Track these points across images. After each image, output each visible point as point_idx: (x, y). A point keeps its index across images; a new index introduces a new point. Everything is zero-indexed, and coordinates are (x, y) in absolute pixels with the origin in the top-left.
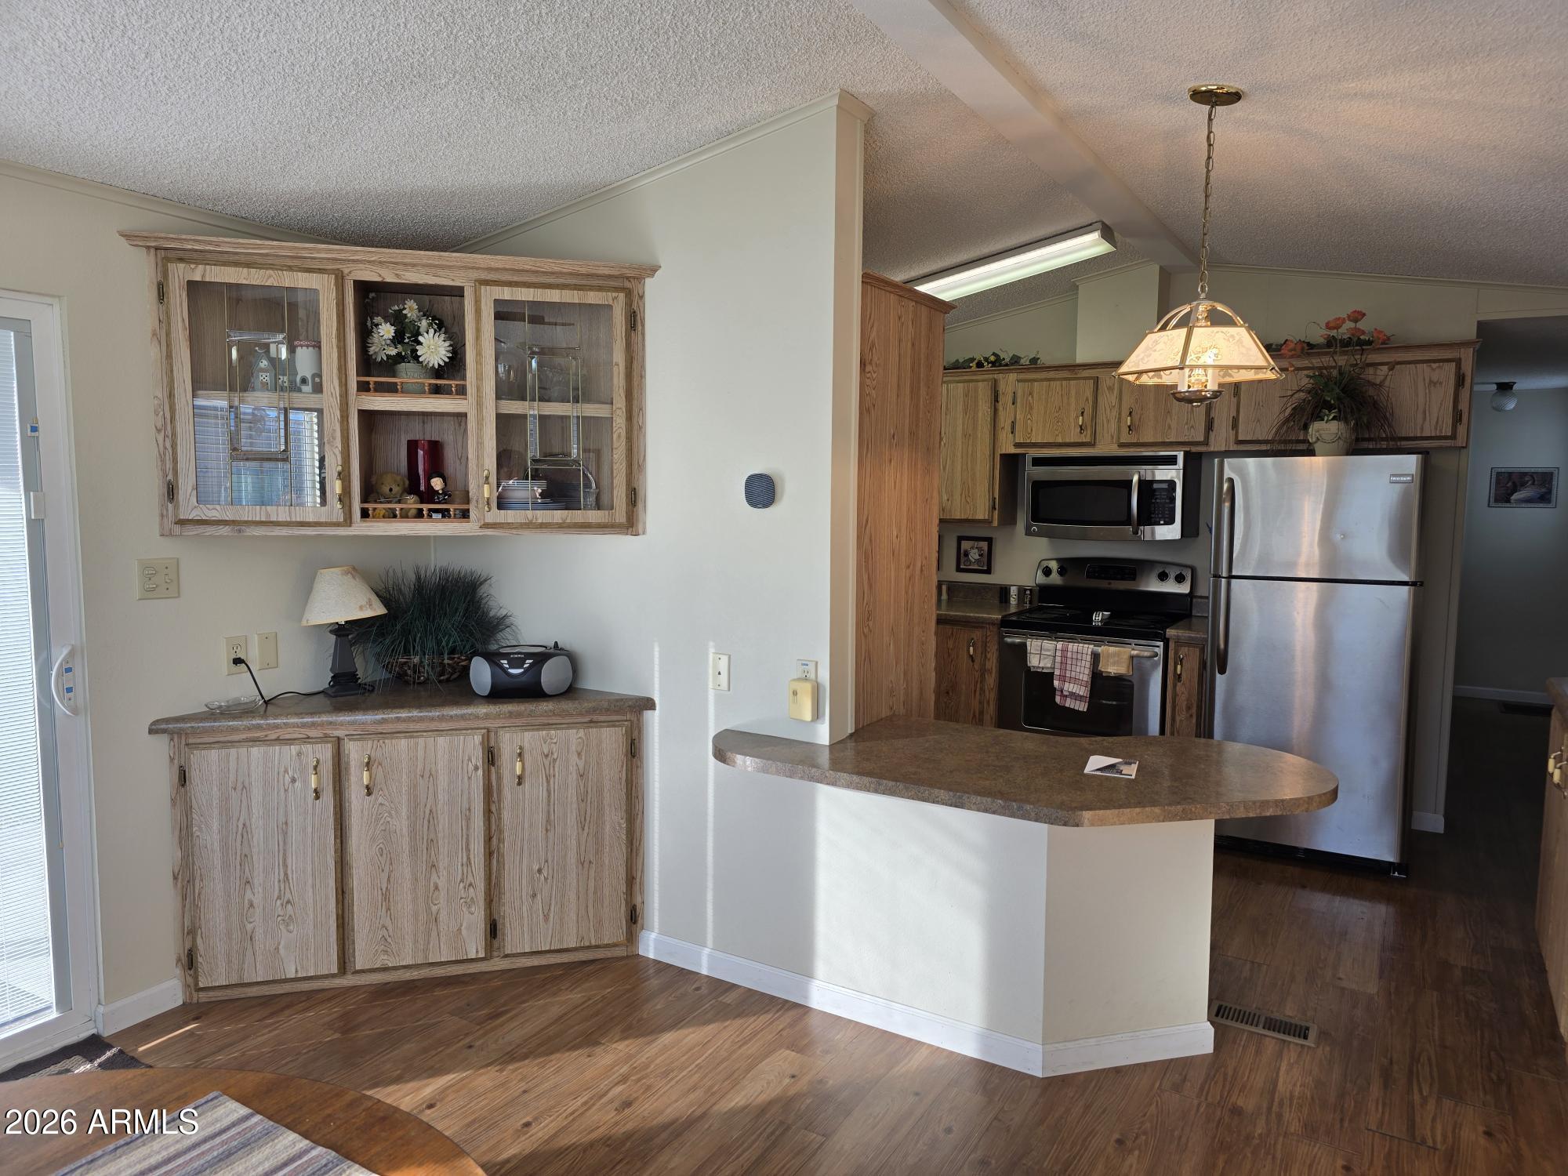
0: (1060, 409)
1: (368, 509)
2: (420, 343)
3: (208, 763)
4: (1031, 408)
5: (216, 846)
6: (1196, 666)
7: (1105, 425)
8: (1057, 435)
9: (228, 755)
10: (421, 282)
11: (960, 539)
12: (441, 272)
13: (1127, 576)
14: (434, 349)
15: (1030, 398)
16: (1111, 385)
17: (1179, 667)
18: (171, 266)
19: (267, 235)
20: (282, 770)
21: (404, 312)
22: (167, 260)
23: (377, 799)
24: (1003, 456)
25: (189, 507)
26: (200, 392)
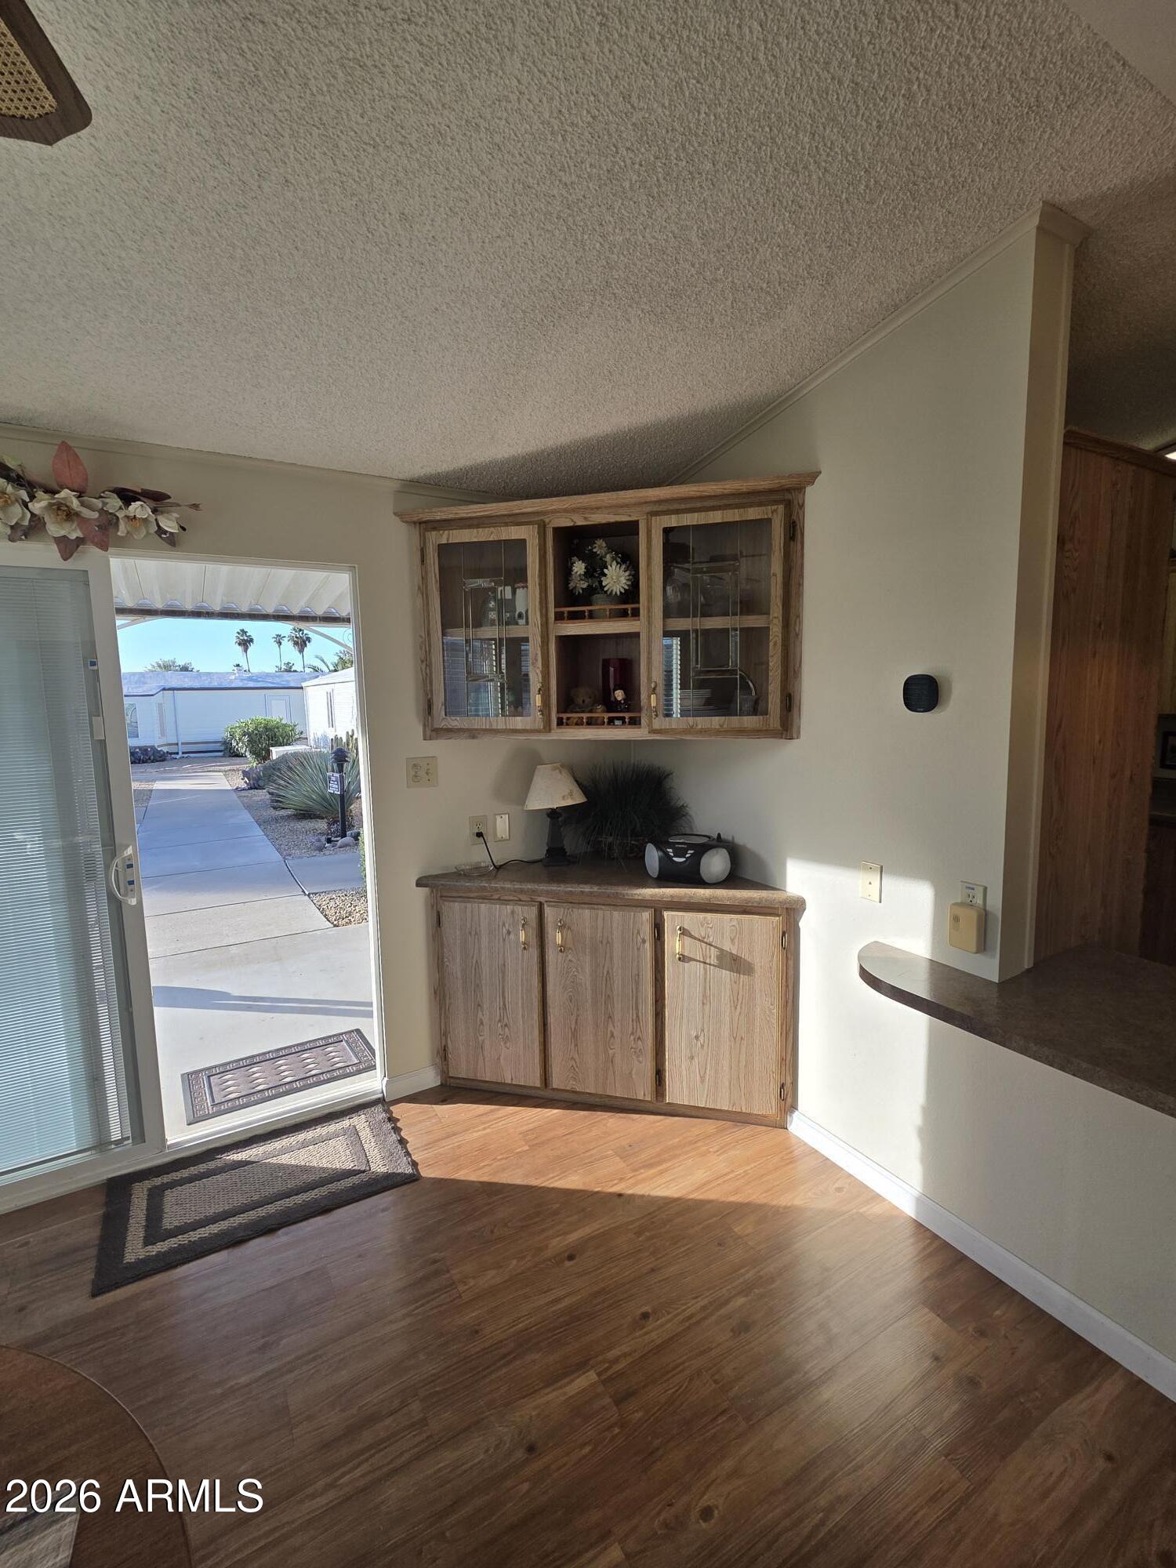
1: (562, 718)
2: (605, 575)
3: (454, 911)
5: (459, 976)
9: (466, 908)
10: (604, 521)
12: (621, 511)
14: (615, 578)
18: (428, 534)
19: (475, 500)
20: (501, 924)
21: (595, 550)
22: (426, 530)
23: (567, 956)
25: (441, 720)
26: (449, 630)
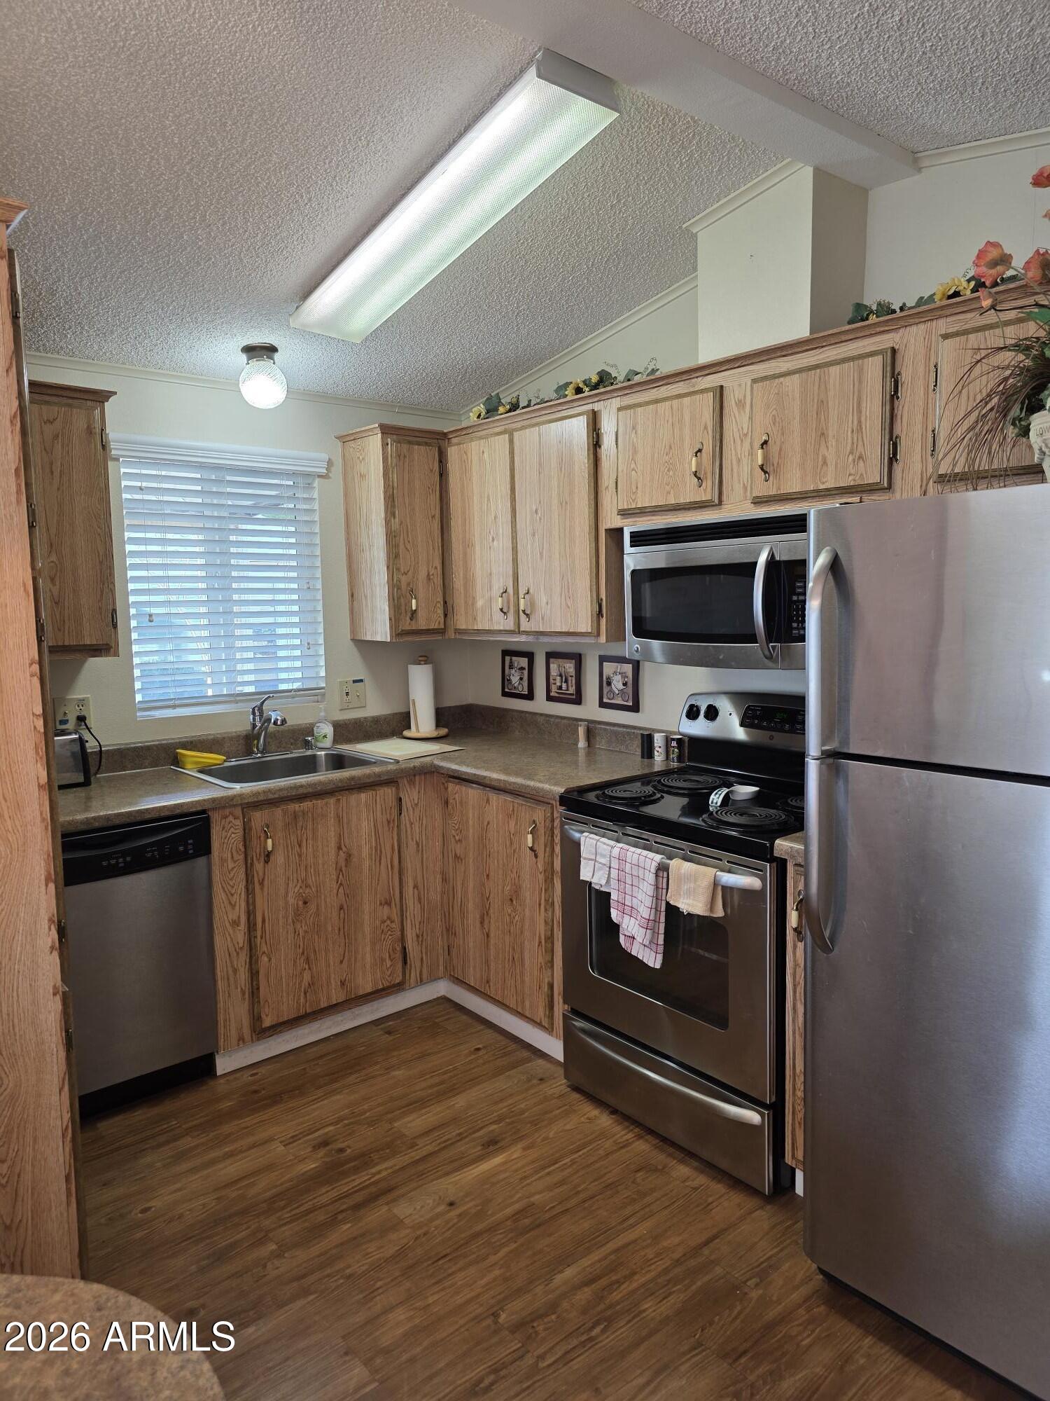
0: (671, 448)
4: (635, 452)
7: (735, 468)
8: (669, 493)
11: (603, 659)
13: (797, 727)
15: (633, 435)
16: (741, 397)
24: (608, 531)
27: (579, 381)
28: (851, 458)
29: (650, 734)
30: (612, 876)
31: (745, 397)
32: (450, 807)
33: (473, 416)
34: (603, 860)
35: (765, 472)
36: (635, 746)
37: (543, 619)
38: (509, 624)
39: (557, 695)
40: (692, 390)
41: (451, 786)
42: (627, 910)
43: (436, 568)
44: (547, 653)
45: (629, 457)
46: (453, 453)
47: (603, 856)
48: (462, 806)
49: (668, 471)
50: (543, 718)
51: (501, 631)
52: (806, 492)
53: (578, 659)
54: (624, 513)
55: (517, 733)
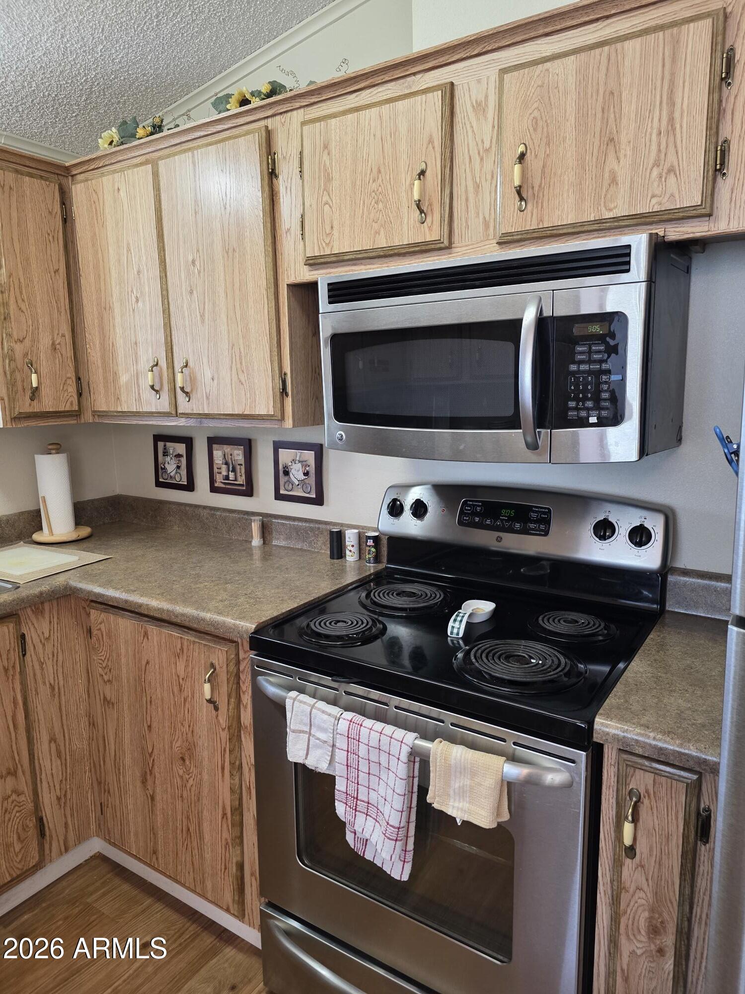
0: (379, 172)
4: (329, 179)
6: (676, 826)
7: (471, 196)
8: (377, 233)
11: (278, 446)
13: (532, 526)
15: (325, 157)
16: (481, 97)
17: (628, 828)
24: (293, 287)
27: (246, 88)
28: (655, 172)
29: (340, 531)
30: (337, 759)
31: (486, 97)
32: (94, 639)
33: (103, 143)
34: (322, 736)
35: (522, 199)
36: (319, 544)
37: (208, 398)
38: (163, 404)
39: (223, 486)
40: (407, 91)
41: (94, 614)
42: (362, 806)
43: (63, 336)
44: (208, 438)
45: (320, 187)
46: (79, 192)
47: (324, 730)
48: (110, 638)
49: (377, 203)
50: (206, 512)
51: (152, 413)
52: (582, 224)
53: (248, 446)
54: (313, 263)
55: (176, 528)
